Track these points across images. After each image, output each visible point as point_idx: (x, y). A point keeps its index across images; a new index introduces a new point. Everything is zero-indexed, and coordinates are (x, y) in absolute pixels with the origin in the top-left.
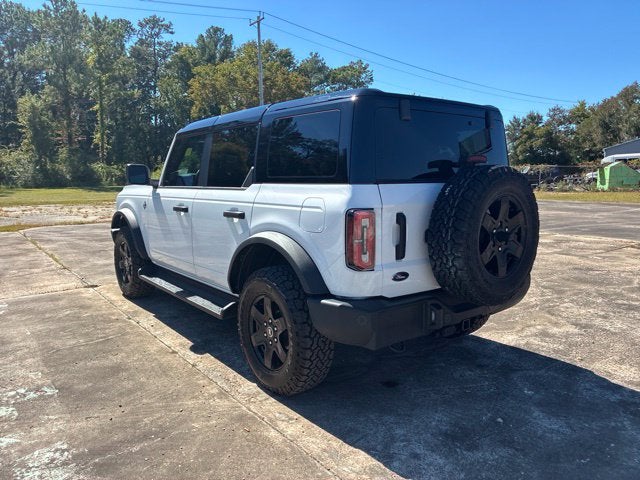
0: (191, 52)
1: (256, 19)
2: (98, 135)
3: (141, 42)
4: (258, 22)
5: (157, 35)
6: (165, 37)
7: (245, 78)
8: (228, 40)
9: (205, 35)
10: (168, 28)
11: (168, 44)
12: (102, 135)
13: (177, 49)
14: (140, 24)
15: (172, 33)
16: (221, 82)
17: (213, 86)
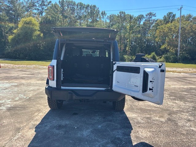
0: (161, 21)
1: (180, 8)
2: (128, 48)
3: (146, 20)
4: (181, 9)
5: (151, 18)
6: (153, 18)
7: (175, 28)
8: (174, 16)
9: (166, 15)
10: (154, 15)
11: (154, 20)
12: (129, 48)
13: (156, 21)
14: (146, 15)
15: (155, 16)
16: (166, 30)
17: (163, 32)
